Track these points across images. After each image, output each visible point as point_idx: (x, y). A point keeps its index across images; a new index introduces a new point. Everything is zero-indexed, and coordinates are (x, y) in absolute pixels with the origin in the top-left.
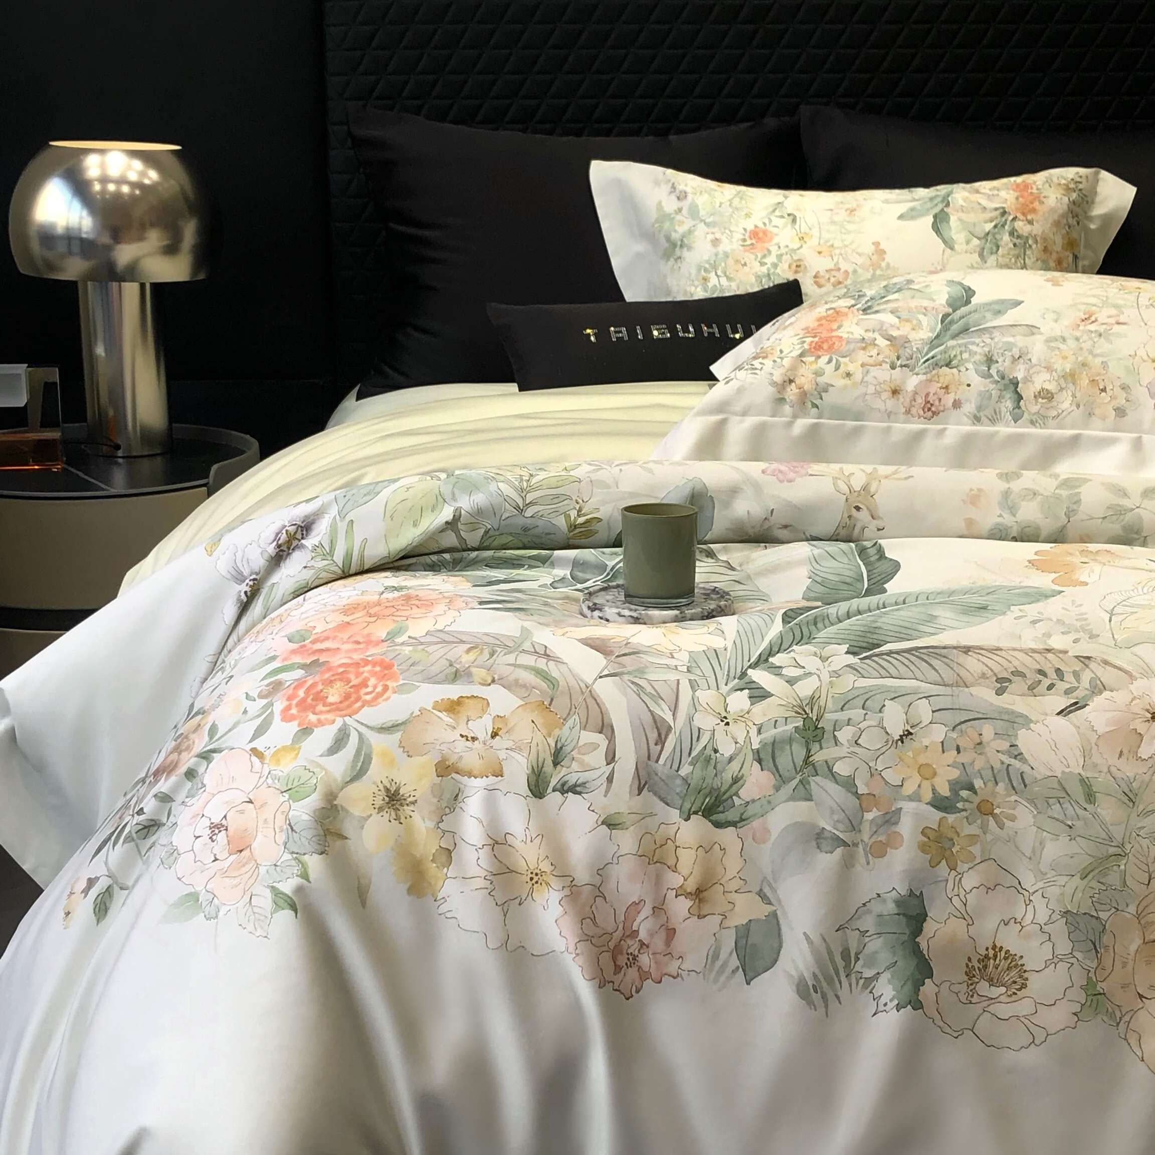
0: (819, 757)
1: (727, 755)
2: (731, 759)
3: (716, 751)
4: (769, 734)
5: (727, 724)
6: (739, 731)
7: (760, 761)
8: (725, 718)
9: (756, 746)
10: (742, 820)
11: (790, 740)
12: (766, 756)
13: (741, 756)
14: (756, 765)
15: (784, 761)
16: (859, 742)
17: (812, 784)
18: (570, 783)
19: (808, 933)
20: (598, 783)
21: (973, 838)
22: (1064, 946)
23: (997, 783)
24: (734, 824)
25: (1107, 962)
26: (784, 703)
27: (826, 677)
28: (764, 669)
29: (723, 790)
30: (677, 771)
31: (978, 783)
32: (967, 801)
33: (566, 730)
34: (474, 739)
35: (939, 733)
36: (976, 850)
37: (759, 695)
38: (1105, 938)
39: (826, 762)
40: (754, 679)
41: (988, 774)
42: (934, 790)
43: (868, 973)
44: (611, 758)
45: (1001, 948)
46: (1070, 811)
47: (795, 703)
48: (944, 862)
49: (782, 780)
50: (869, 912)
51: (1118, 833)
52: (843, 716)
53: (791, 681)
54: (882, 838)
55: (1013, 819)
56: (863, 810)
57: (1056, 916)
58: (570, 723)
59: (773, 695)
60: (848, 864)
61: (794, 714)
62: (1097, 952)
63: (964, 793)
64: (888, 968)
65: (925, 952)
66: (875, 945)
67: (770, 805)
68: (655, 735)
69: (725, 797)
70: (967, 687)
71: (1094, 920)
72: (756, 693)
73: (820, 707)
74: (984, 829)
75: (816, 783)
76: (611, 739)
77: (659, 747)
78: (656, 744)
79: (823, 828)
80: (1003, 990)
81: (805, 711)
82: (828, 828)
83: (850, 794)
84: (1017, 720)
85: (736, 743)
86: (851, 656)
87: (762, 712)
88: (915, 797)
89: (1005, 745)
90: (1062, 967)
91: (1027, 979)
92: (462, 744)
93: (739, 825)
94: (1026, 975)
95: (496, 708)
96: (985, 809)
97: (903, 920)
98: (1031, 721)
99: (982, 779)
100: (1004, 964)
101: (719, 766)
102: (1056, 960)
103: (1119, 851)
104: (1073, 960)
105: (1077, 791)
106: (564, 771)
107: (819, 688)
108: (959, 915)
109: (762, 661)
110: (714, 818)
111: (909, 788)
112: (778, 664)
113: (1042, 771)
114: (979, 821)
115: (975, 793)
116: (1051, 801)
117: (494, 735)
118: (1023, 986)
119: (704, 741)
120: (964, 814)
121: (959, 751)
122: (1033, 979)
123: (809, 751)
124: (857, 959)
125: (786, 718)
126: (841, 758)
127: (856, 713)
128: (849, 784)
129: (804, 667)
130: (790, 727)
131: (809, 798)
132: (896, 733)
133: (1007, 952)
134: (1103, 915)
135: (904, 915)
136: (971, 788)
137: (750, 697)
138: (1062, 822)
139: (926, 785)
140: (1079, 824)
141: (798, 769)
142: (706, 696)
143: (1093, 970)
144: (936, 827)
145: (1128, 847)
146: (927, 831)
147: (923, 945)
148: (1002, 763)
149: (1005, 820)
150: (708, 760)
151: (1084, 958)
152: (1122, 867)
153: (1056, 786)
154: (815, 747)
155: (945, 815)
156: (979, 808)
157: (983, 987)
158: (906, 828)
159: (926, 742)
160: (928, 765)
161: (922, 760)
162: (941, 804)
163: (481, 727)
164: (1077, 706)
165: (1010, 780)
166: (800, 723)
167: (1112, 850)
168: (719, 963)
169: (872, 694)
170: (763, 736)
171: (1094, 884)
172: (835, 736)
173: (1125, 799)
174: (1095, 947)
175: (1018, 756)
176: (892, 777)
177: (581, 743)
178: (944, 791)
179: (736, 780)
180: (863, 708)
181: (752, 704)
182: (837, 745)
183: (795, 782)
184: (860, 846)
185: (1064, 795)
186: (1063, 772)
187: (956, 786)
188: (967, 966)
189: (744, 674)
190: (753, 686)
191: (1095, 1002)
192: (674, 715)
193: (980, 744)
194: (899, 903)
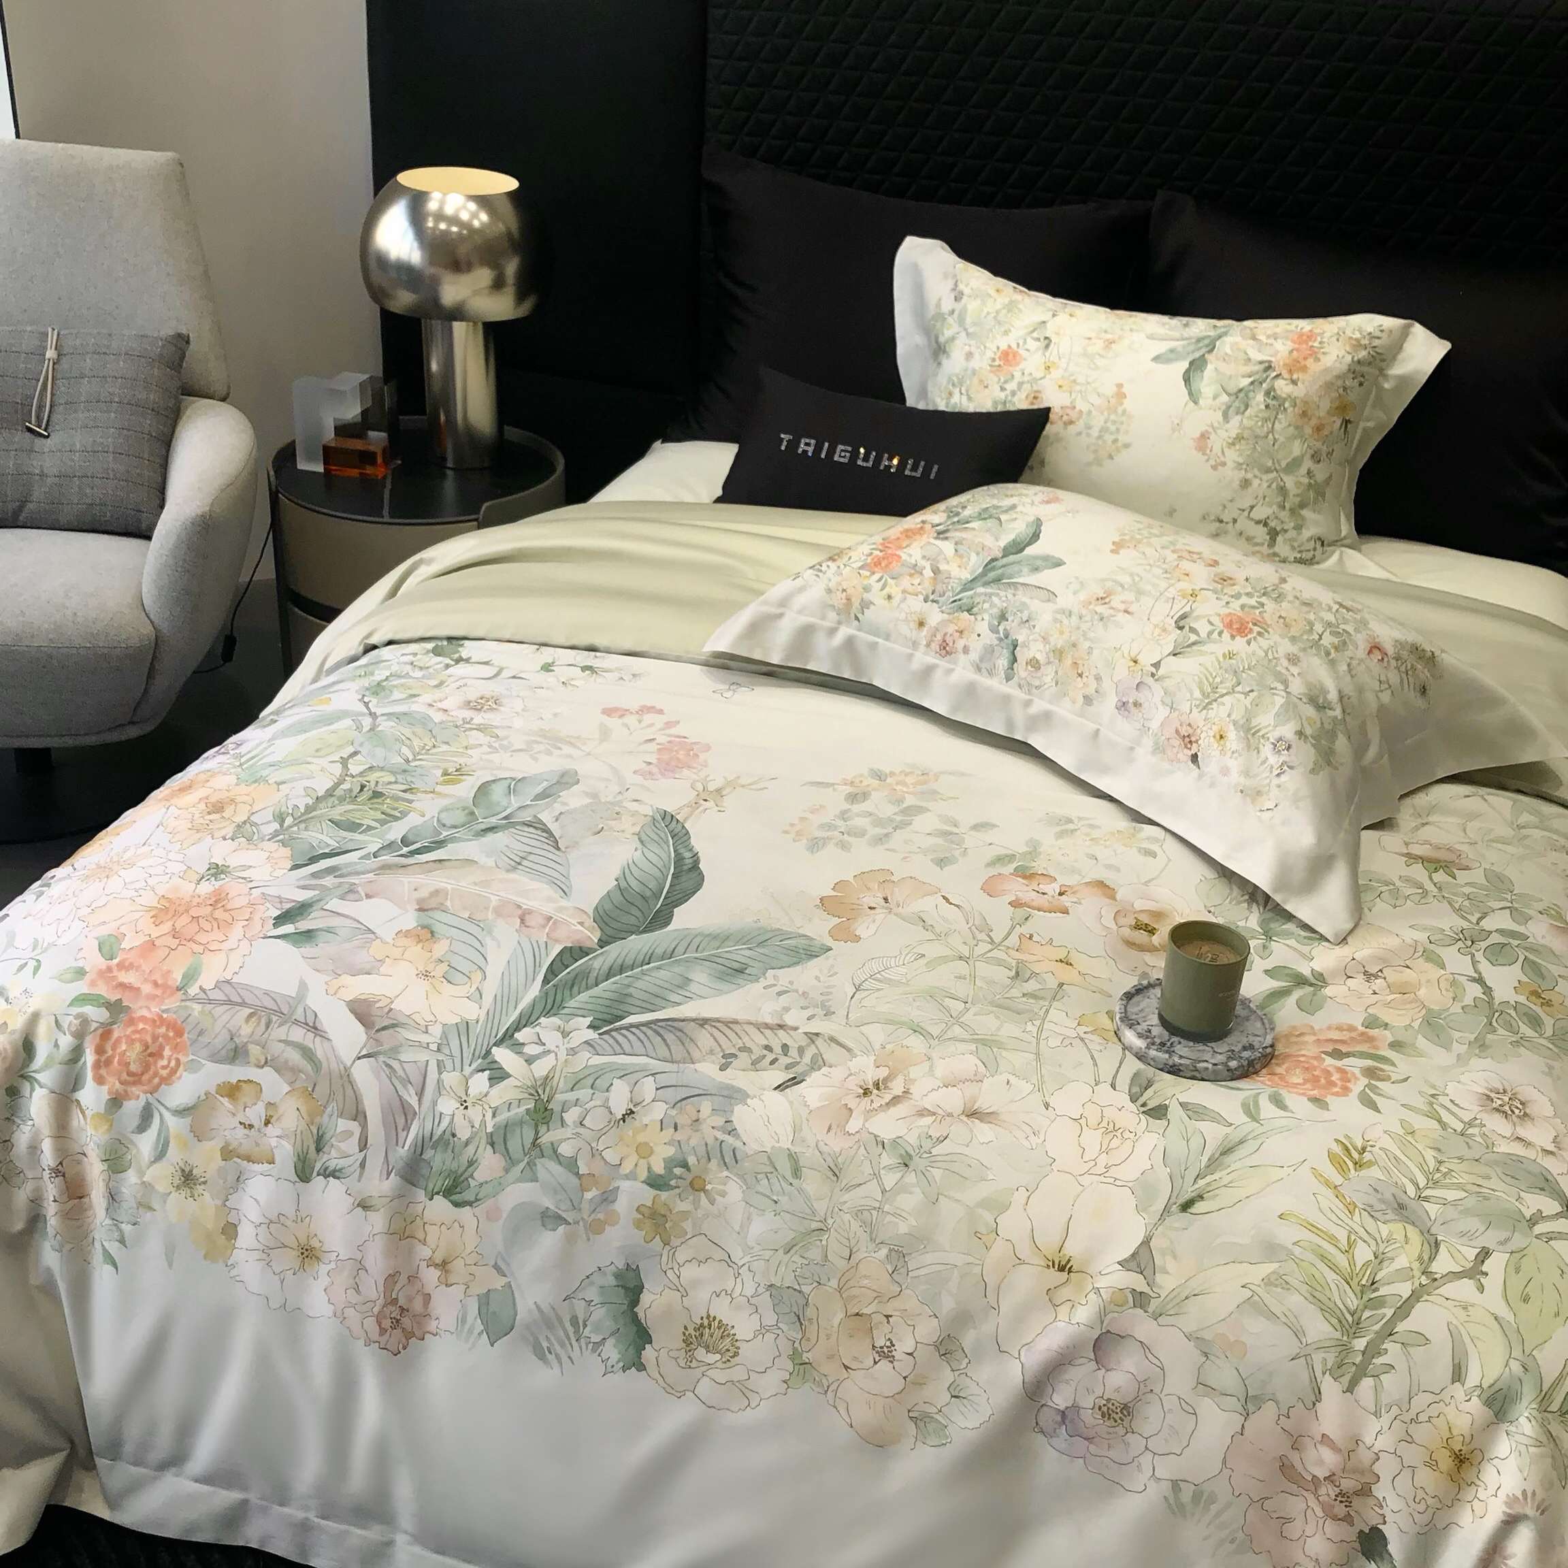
0: (546, 1138)
1: (464, 1139)
2: (467, 1144)
3: (454, 1135)
4: (503, 1117)
5: (466, 1108)
6: (475, 1114)
7: (492, 1144)
8: (465, 1101)
9: (489, 1130)
10: (477, 1200)
11: (521, 1123)
12: (499, 1140)
13: (477, 1139)
14: (489, 1147)
15: (514, 1145)
16: (584, 1122)
17: (539, 1166)
18: (331, 1169)
19: (539, 1302)
20: (352, 1169)
21: (685, 1215)
22: (770, 1319)
23: (709, 1160)
24: (470, 1204)
25: (812, 1331)
26: (519, 1084)
27: (562, 1055)
28: (507, 1047)
29: (459, 1172)
30: (421, 1154)
31: (692, 1160)
32: (680, 1178)
33: (326, 1117)
34: (251, 1126)
35: (659, 1110)
36: (688, 1226)
37: (498, 1075)
38: (810, 1312)
39: (552, 1144)
40: (497, 1058)
41: (702, 1151)
42: (649, 1169)
43: (596, 1338)
44: (363, 1145)
45: (715, 1318)
46: (777, 1187)
47: (530, 1084)
48: (658, 1237)
49: (511, 1162)
50: (592, 1283)
51: (821, 1207)
52: (571, 1096)
53: (530, 1060)
54: (601, 1216)
55: (723, 1194)
56: (583, 1189)
57: (761, 1290)
58: (329, 1109)
59: (510, 1076)
60: (570, 1239)
61: (526, 1096)
62: (801, 1324)
63: (678, 1171)
64: (612, 1334)
65: (643, 1321)
66: (599, 1313)
67: (500, 1186)
68: (403, 1120)
69: (462, 1178)
70: (693, 1063)
71: (796, 1293)
72: (497, 1074)
73: (552, 1087)
74: (697, 1205)
75: (543, 1166)
76: (364, 1126)
77: (405, 1133)
78: (403, 1130)
79: (547, 1208)
80: (718, 1356)
81: (537, 1092)
82: (552, 1207)
83: (570, 1174)
84: (735, 1095)
85: (473, 1127)
86: (591, 1031)
87: (501, 1094)
88: (631, 1176)
89: (719, 1121)
90: (770, 1337)
91: (738, 1348)
92: (241, 1132)
93: (474, 1205)
94: (738, 1344)
95: (267, 1096)
96: (697, 1186)
97: (622, 1291)
98: (748, 1096)
99: (696, 1155)
100: (718, 1333)
101: (456, 1150)
102: (764, 1331)
103: (820, 1225)
104: (779, 1332)
105: (785, 1167)
106: (325, 1158)
107: (554, 1068)
108: (671, 1286)
109: (507, 1038)
110: (455, 1197)
111: (627, 1168)
112: (521, 1041)
113: (753, 1147)
114: (691, 1198)
115: (689, 1170)
116: (759, 1176)
117: (267, 1123)
118: (736, 1354)
119: (445, 1123)
120: (677, 1191)
121: (676, 1129)
122: (744, 1349)
123: (537, 1133)
124: (585, 1326)
125: (520, 1100)
126: (565, 1140)
127: (583, 1093)
128: (571, 1164)
129: (544, 1045)
130: (523, 1109)
131: (535, 1179)
132: (619, 1112)
133: (720, 1321)
134: (806, 1289)
135: (622, 1287)
136: (685, 1165)
137: (490, 1079)
138: (768, 1197)
139: (643, 1162)
140: (783, 1200)
141: (526, 1152)
142: (451, 1078)
143: (798, 1342)
144: (649, 1204)
145: (830, 1221)
146: (642, 1209)
147: (641, 1315)
148: (717, 1139)
149: (716, 1197)
150: (447, 1144)
151: (789, 1330)
152: (824, 1242)
153: (766, 1160)
154: (543, 1129)
155: (659, 1192)
156: (691, 1184)
157: (701, 1353)
158: (623, 1205)
159: (646, 1120)
160: (646, 1144)
161: (641, 1138)
162: (655, 1182)
163: (255, 1113)
164: (794, 1081)
165: (722, 1156)
166: (531, 1105)
167: (814, 1225)
168: (467, 1327)
169: (600, 1072)
170: (498, 1119)
171: (796, 1258)
172: (562, 1117)
173: (830, 1174)
174: (799, 1319)
175: (732, 1132)
176: (611, 1156)
177: (339, 1130)
178: (659, 1169)
179: (471, 1163)
180: (592, 1088)
181: (491, 1086)
182: (563, 1126)
183: (522, 1165)
184: (581, 1223)
185: (773, 1170)
186: (773, 1147)
187: (670, 1163)
188: (684, 1334)
189: (488, 1052)
190: (496, 1066)
191: (802, 1371)
192: (419, 1100)
193: (697, 1120)
194: (618, 1276)
